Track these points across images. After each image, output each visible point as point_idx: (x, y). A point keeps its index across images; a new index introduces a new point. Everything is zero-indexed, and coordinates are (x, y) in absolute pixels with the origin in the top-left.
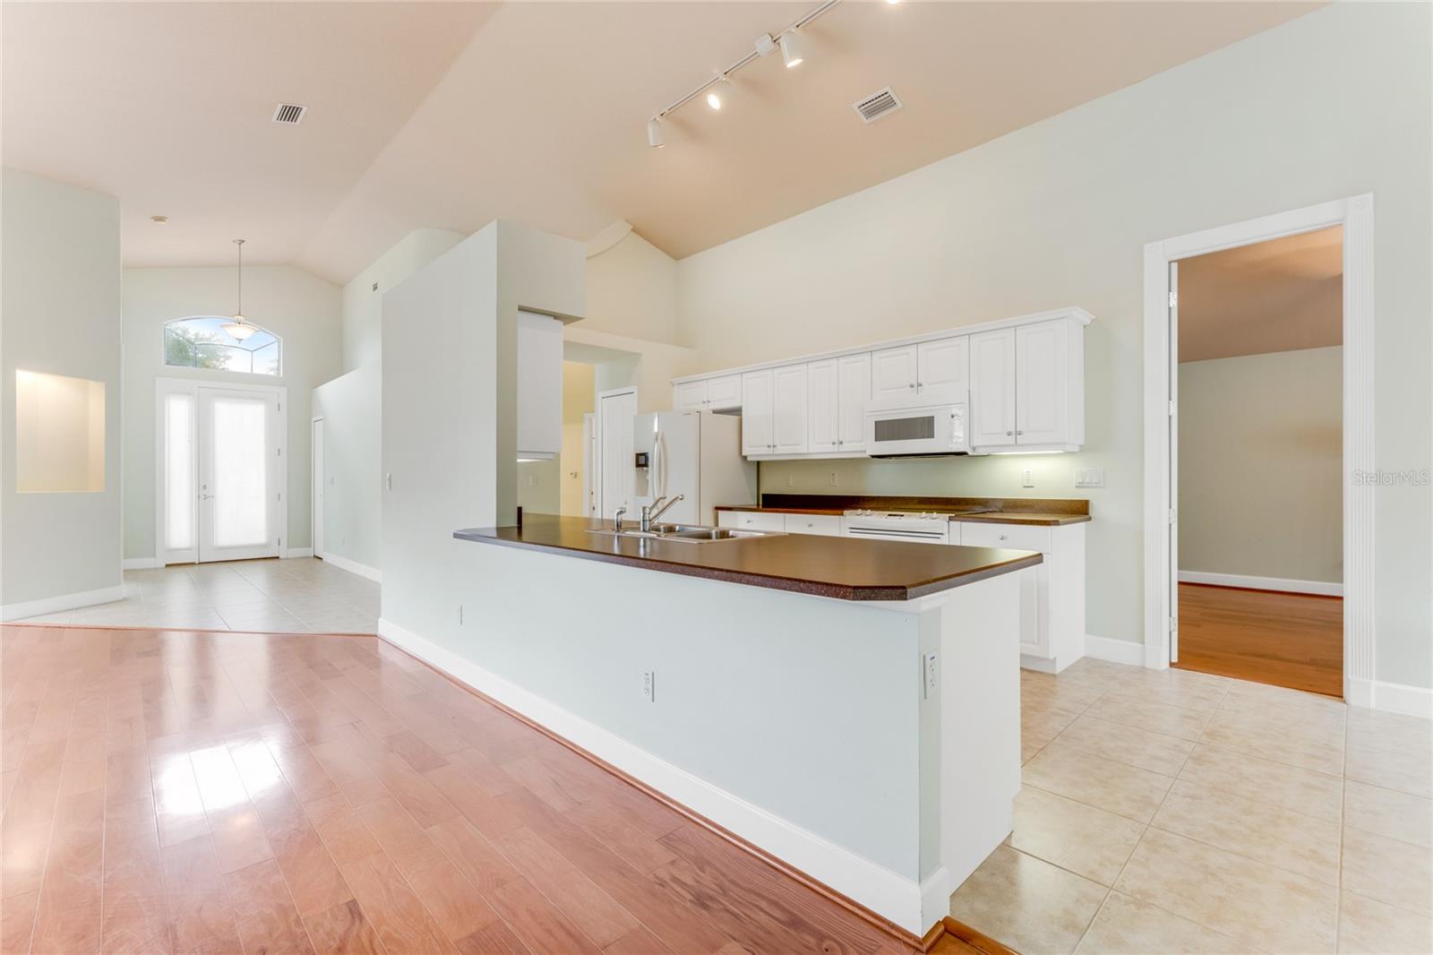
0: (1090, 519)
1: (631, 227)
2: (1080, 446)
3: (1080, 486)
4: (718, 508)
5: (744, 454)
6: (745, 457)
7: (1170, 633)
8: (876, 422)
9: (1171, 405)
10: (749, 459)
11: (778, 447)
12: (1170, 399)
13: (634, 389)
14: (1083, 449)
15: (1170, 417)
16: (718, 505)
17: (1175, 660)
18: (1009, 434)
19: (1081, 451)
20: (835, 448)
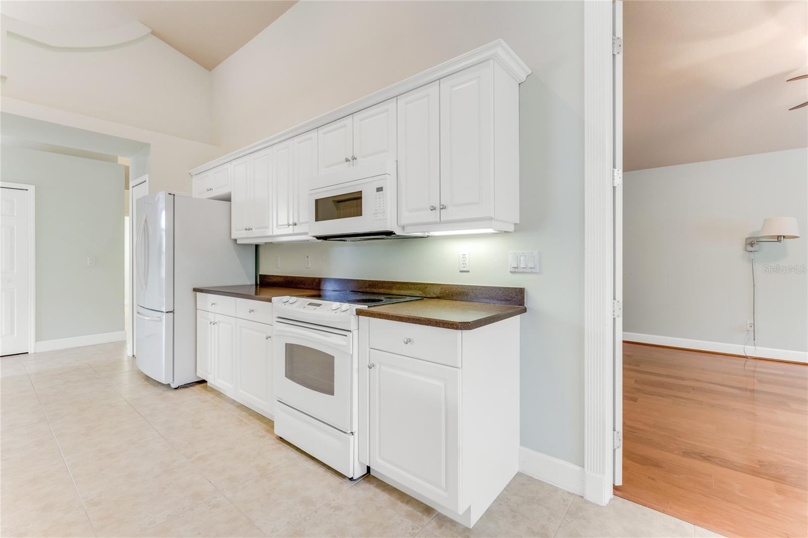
0: (525, 310)
1: (151, 30)
2: (515, 224)
3: (515, 271)
4: (195, 290)
5: (233, 237)
6: (236, 240)
7: (614, 450)
8: (317, 201)
9: (615, 174)
10: (238, 242)
11: (254, 230)
12: (614, 167)
13: (146, 177)
14: (519, 228)
15: (614, 188)
16: (196, 286)
17: (619, 482)
18: (433, 209)
19: (515, 231)
20: (290, 230)
